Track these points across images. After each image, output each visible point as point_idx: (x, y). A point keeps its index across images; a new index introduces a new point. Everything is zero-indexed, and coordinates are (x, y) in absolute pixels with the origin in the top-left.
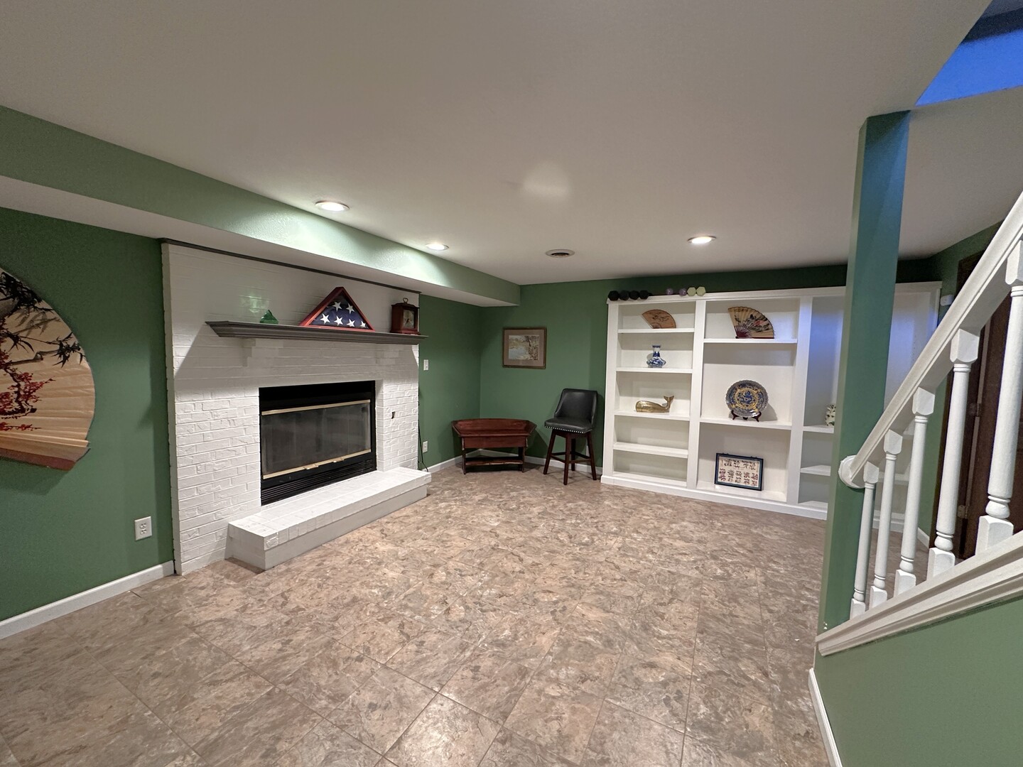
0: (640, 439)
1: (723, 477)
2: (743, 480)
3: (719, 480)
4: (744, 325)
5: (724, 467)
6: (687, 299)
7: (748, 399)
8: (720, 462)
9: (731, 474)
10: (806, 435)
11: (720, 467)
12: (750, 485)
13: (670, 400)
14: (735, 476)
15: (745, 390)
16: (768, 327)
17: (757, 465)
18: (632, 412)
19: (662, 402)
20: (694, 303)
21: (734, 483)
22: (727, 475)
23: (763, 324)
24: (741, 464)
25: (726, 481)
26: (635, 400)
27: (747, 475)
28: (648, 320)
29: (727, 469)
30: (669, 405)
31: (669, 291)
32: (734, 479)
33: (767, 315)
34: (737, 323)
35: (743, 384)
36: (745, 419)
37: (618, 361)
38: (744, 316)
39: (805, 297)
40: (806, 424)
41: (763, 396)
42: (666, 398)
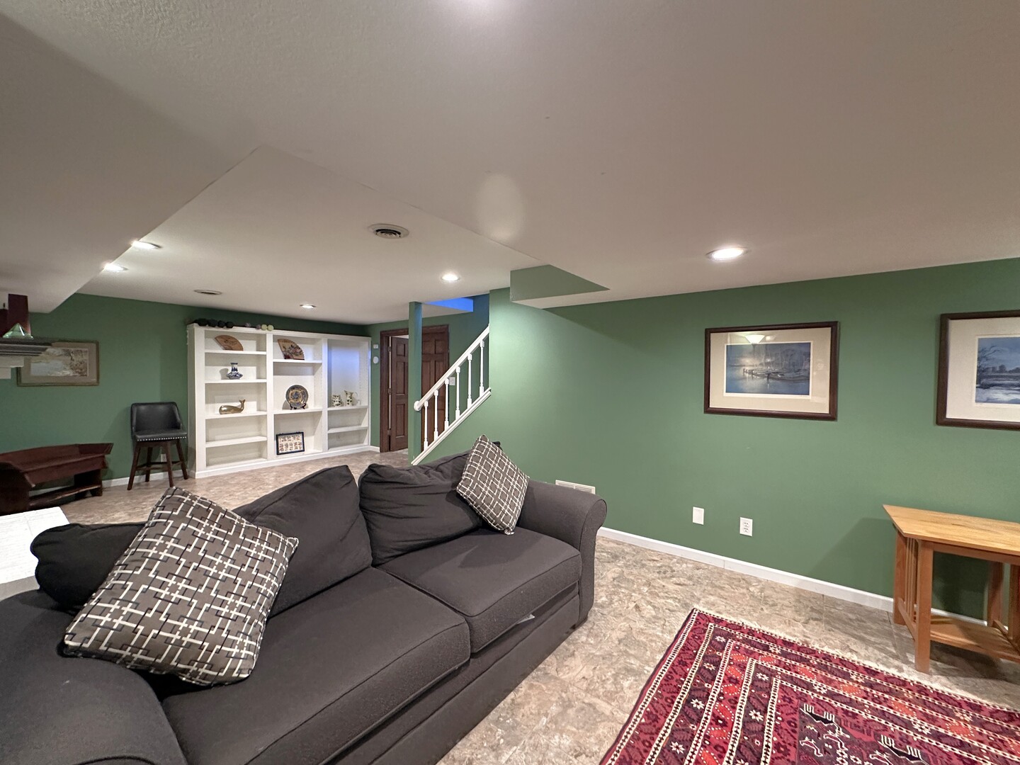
0: (217, 437)
1: (282, 450)
2: (294, 448)
3: (280, 452)
4: (288, 352)
5: (282, 443)
6: (260, 331)
7: (296, 396)
8: (279, 440)
9: (287, 446)
10: (330, 413)
11: (280, 443)
12: (299, 449)
13: (243, 402)
14: (289, 447)
15: (294, 391)
16: (301, 353)
17: (301, 436)
18: (216, 415)
19: (237, 404)
20: (265, 335)
21: (289, 451)
22: (284, 447)
23: (298, 351)
24: (292, 438)
25: (284, 451)
26: (218, 406)
27: (296, 444)
28: (220, 344)
29: (284, 443)
30: (243, 405)
31: (248, 325)
32: (289, 448)
33: (300, 346)
34: (283, 350)
35: (293, 388)
36: (295, 409)
37: (205, 375)
38: (288, 345)
39: (323, 338)
40: (329, 407)
41: (305, 394)
42: (240, 401)
